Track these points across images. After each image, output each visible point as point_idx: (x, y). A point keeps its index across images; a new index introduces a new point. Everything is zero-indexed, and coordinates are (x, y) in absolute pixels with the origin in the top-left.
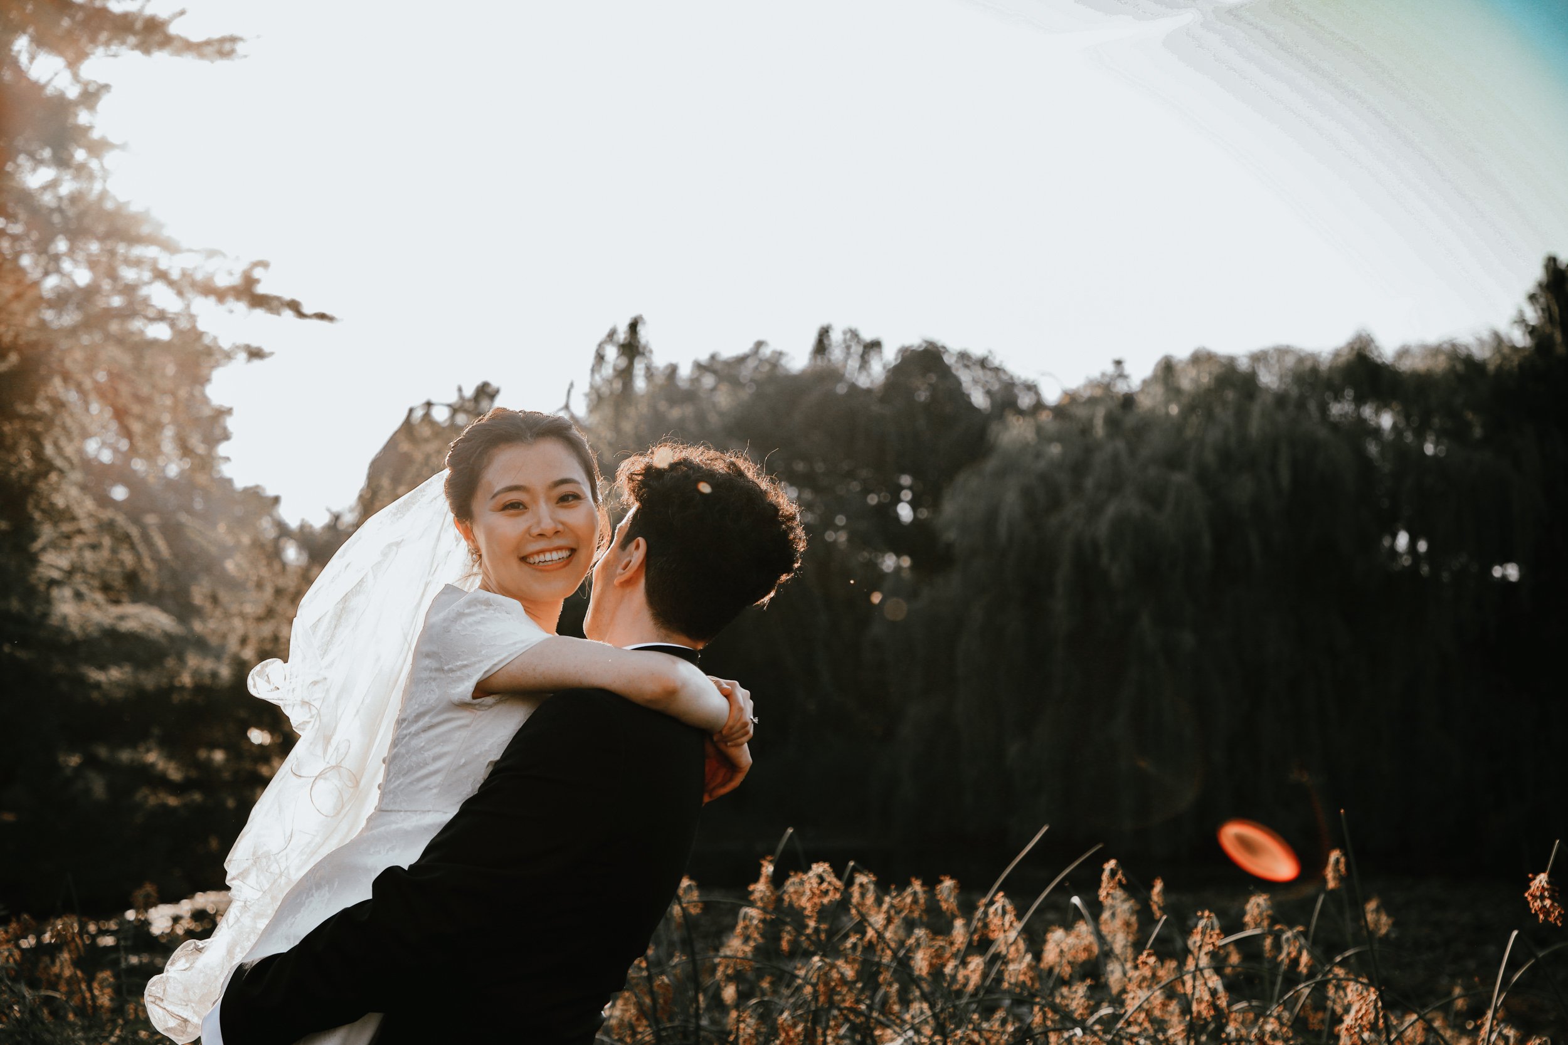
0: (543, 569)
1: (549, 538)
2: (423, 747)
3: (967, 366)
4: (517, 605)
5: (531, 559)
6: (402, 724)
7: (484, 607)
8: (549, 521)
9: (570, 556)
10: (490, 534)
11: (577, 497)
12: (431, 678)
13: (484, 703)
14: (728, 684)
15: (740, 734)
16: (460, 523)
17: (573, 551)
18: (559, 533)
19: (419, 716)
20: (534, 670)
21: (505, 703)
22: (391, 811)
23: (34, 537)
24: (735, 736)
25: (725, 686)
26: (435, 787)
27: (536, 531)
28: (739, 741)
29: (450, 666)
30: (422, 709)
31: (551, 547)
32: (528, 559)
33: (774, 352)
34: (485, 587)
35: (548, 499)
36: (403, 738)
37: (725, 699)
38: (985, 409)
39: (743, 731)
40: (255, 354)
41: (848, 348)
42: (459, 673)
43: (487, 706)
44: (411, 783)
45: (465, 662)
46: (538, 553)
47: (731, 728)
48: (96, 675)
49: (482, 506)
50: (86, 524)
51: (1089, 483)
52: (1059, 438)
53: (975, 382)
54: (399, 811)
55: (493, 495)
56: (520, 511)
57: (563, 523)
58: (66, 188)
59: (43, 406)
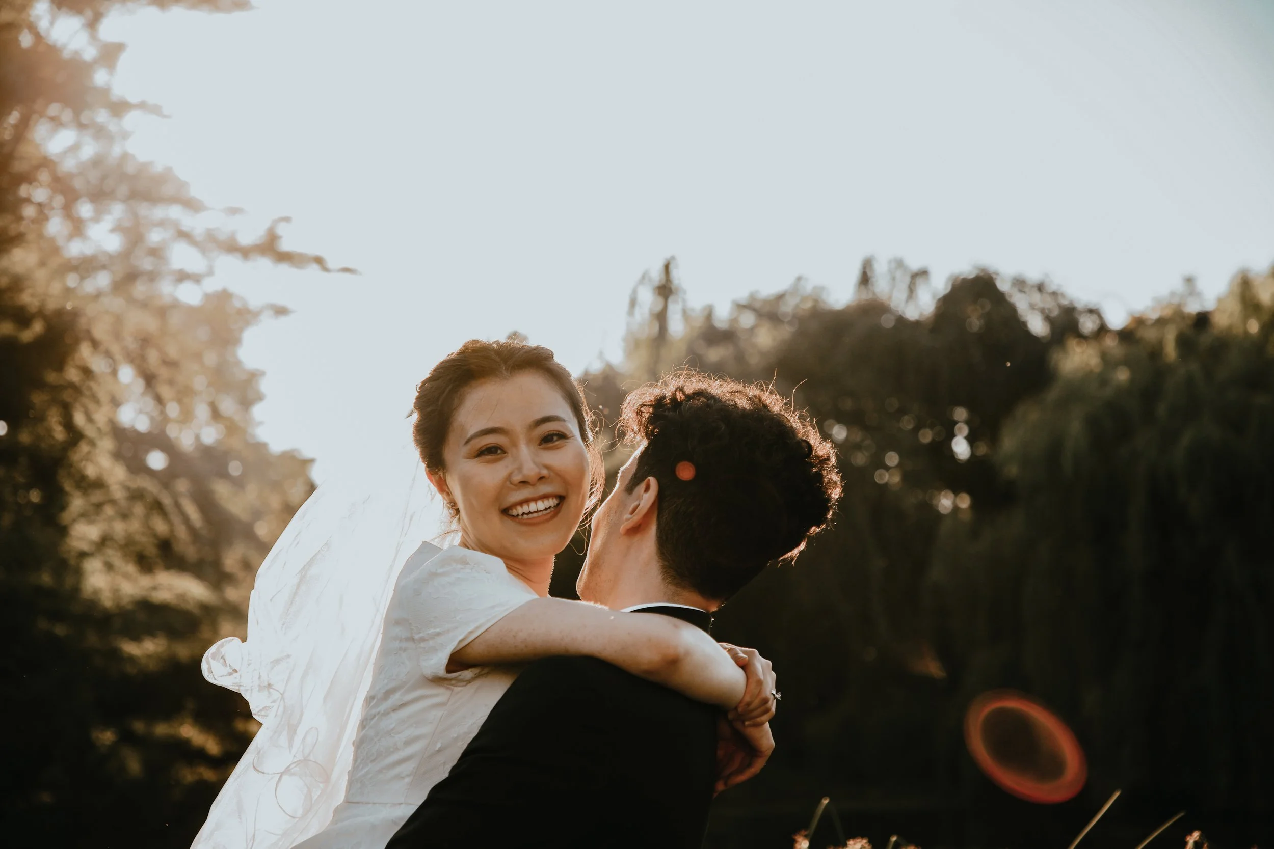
0: (530, 522)
1: (533, 485)
2: (393, 729)
3: (1021, 291)
4: (497, 563)
5: (514, 510)
6: (370, 703)
7: (459, 566)
8: (532, 465)
9: (558, 504)
10: (466, 484)
11: (562, 436)
12: (400, 649)
13: (461, 677)
14: (744, 652)
15: (759, 711)
16: (432, 474)
17: (562, 498)
18: (544, 480)
19: (388, 694)
20: (514, 637)
21: (485, 677)
22: (358, 803)
23: (63, 507)
24: (755, 713)
25: (742, 655)
26: (408, 776)
27: (517, 478)
28: (759, 720)
29: (421, 635)
30: (392, 685)
31: (536, 495)
32: (510, 511)
33: (815, 288)
34: (465, 545)
35: (529, 441)
36: (372, 719)
37: (740, 671)
38: (1043, 337)
39: (763, 708)
40: (281, 311)
41: (894, 279)
42: (431, 643)
43: (465, 681)
44: (380, 771)
45: (438, 630)
46: (521, 503)
47: (748, 704)
48: (131, 648)
49: (455, 453)
50: (118, 493)
51: (1162, 410)
52: (1126, 362)
53: (1032, 307)
54: (367, 803)
55: (466, 440)
56: (499, 456)
57: (547, 467)
58: (89, 150)
59: (72, 374)
